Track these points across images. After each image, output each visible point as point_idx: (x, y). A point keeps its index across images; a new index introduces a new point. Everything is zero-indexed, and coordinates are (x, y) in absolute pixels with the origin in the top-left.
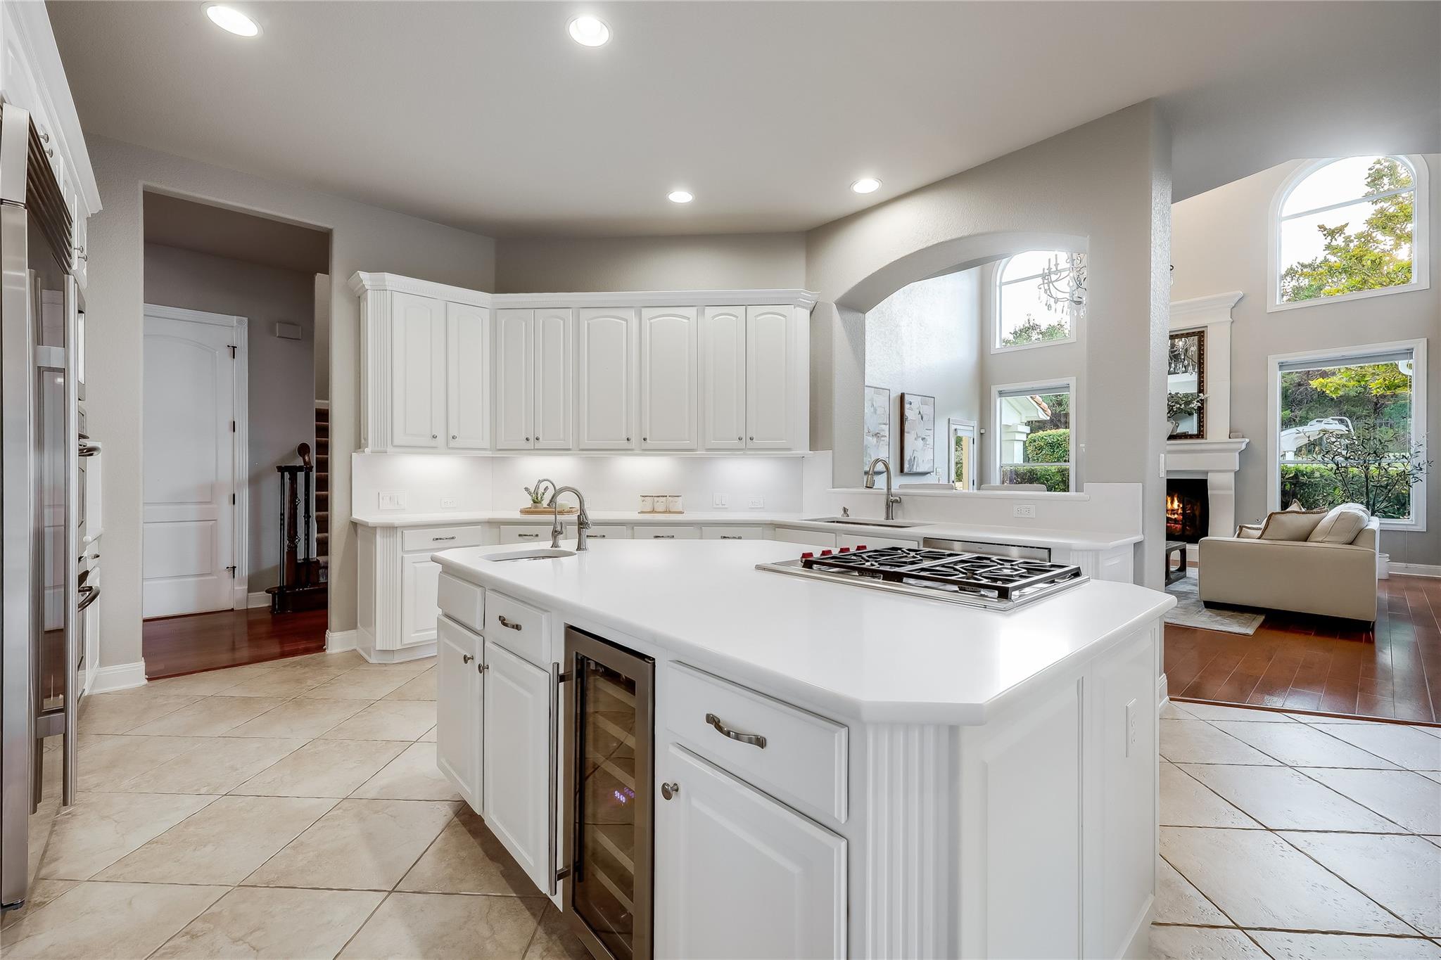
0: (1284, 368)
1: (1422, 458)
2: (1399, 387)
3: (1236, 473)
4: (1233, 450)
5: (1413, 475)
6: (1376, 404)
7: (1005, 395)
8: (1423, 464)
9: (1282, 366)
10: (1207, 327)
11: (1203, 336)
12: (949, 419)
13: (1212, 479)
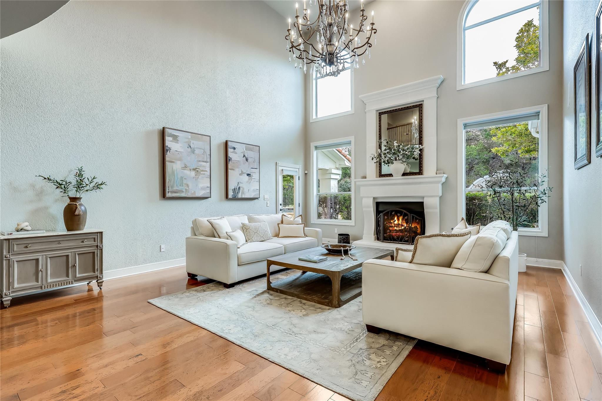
0: (467, 127)
1: (545, 186)
2: (532, 151)
3: (440, 197)
4: (438, 182)
5: (541, 197)
6: (523, 167)
7: (318, 148)
8: (546, 190)
9: (466, 126)
10: (423, 101)
11: (422, 107)
12: (276, 162)
13: (427, 201)
